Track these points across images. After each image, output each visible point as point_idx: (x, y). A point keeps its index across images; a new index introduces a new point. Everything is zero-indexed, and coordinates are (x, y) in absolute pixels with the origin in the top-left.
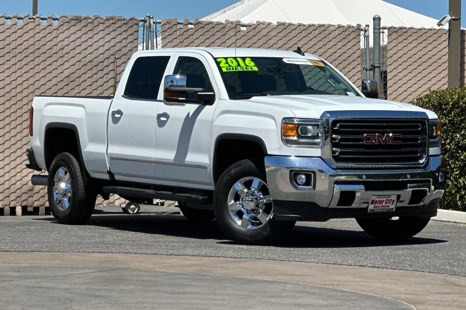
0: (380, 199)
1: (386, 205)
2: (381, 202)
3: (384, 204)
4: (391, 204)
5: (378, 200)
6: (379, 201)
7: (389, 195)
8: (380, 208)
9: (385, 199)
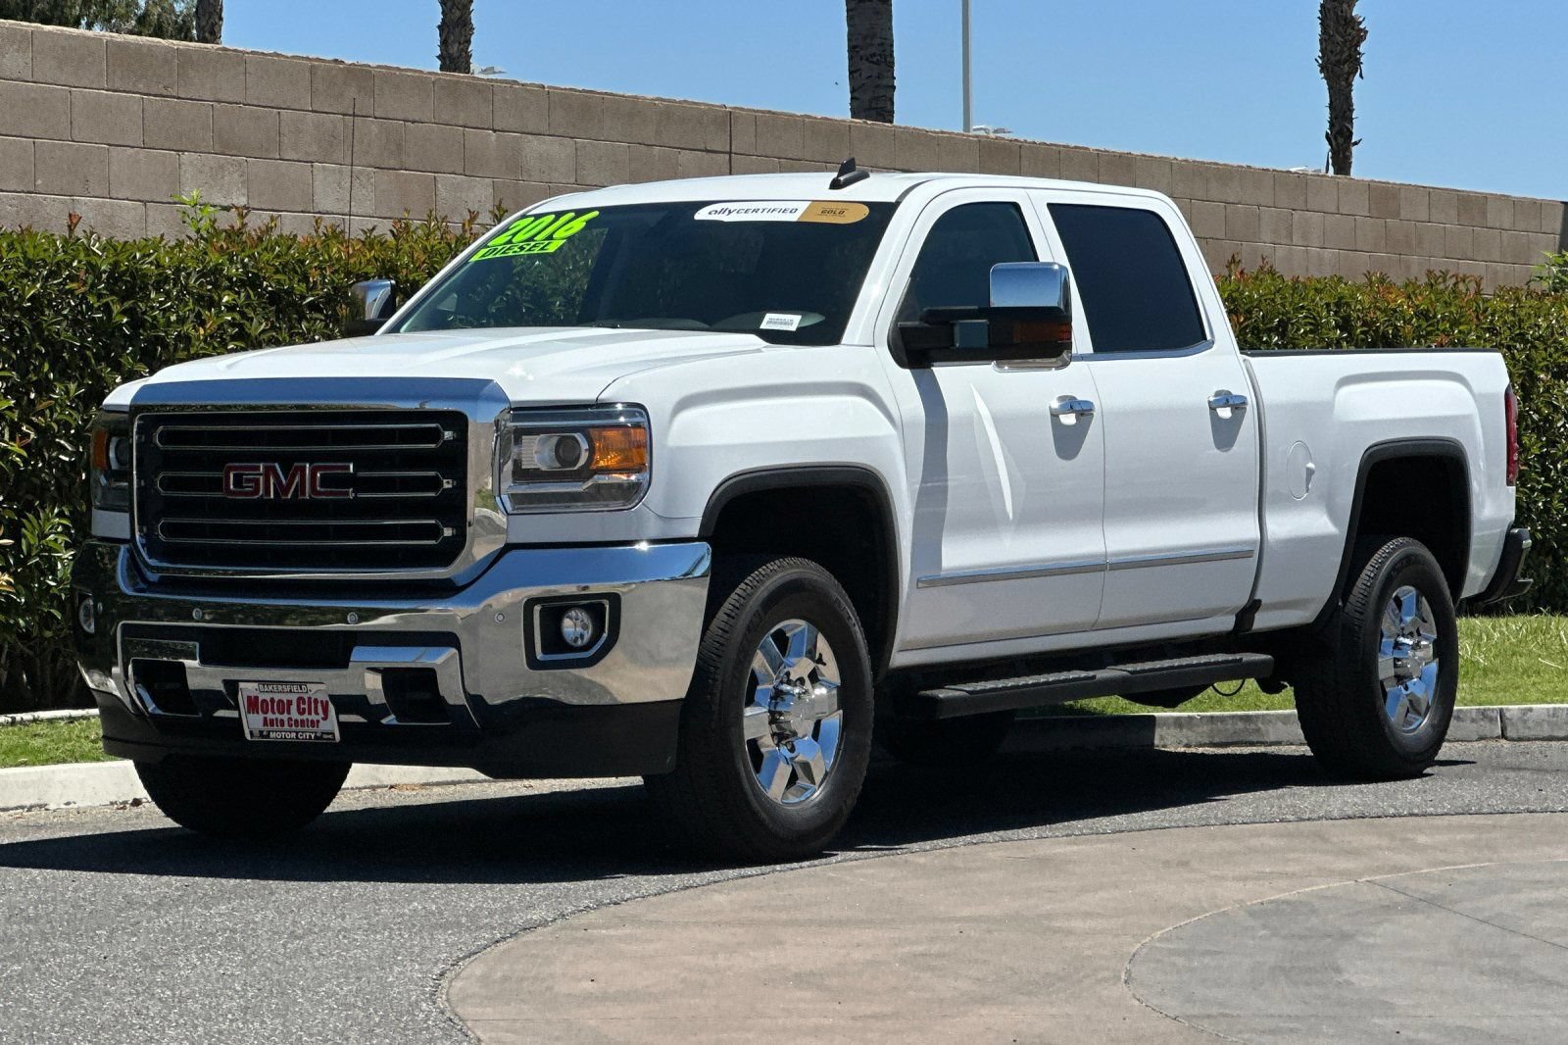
0: (277, 697)
1: (302, 717)
2: (282, 707)
3: (295, 715)
4: (322, 715)
5: (268, 697)
6: (272, 700)
7: (301, 684)
8: (286, 727)
9: (294, 698)
